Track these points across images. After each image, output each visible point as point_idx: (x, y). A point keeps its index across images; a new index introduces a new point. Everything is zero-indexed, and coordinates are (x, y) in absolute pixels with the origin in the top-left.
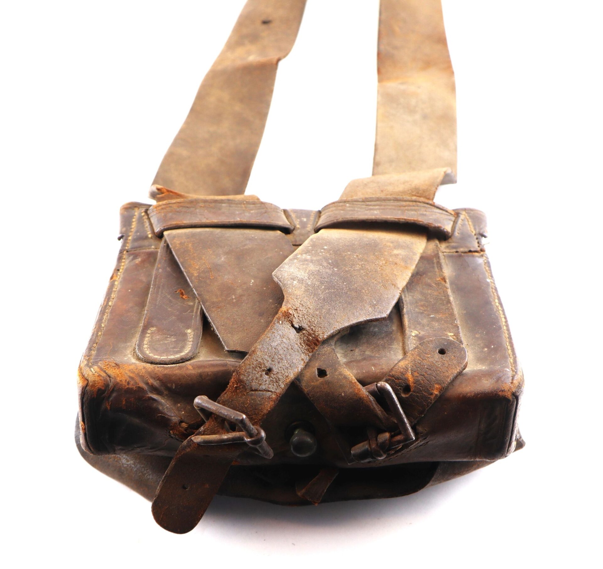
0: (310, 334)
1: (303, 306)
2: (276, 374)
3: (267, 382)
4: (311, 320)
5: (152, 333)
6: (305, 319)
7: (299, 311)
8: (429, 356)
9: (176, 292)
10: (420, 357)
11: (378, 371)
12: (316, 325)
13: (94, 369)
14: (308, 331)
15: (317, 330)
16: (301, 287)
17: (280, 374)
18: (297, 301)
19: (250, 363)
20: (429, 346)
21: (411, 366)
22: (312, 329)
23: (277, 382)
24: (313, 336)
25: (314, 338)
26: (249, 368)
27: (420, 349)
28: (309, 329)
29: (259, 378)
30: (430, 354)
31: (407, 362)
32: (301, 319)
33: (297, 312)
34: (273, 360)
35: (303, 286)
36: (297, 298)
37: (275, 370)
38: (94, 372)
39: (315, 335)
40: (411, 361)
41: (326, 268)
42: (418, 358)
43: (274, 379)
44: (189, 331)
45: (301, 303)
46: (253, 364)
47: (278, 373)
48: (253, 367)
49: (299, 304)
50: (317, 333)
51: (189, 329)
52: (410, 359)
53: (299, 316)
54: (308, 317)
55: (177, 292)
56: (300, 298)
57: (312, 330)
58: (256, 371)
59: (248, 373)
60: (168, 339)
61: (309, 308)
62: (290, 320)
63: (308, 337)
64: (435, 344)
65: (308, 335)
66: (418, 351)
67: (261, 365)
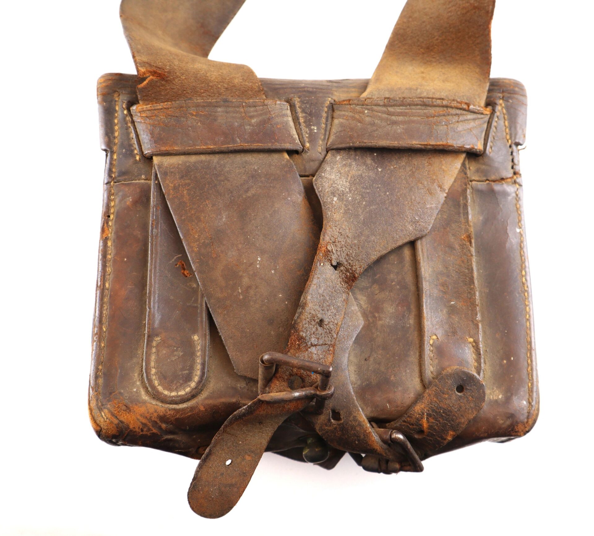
0: (347, 270)
1: (342, 235)
2: (328, 324)
3: (323, 335)
4: (349, 252)
5: (157, 346)
6: (343, 252)
7: (338, 243)
8: (447, 396)
9: (176, 265)
10: (437, 399)
11: (393, 409)
12: (353, 258)
13: (104, 413)
14: (345, 268)
15: (354, 264)
16: (341, 206)
17: (331, 323)
18: (336, 229)
19: (305, 317)
20: (447, 382)
21: (427, 410)
22: (350, 263)
23: (330, 333)
24: (351, 271)
25: (351, 273)
26: (306, 324)
27: (438, 387)
28: (347, 265)
29: (316, 332)
30: (447, 394)
31: (423, 406)
32: (339, 254)
33: (336, 245)
34: (323, 308)
35: (343, 206)
36: (336, 225)
37: (326, 321)
38: (105, 418)
39: (352, 270)
40: (427, 403)
41: (370, 169)
42: (435, 399)
43: (328, 331)
44: (196, 337)
45: (340, 232)
46: (308, 318)
47: (329, 322)
48: (308, 321)
49: (337, 233)
50: (355, 267)
51: (195, 333)
52: (426, 402)
53: (337, 251)
54: (346, 249)
55: (178, 266)
56: (339, 225)
57: (349, 265)
58: (311, 324)
59: (305, 328)
60: (175, 353)
61: (347, 236)
62: (329, 259)
63: (345, 274)
64: (454, 378)
65: (346, 271)
66: (435, 389)
67: (314, 317)
